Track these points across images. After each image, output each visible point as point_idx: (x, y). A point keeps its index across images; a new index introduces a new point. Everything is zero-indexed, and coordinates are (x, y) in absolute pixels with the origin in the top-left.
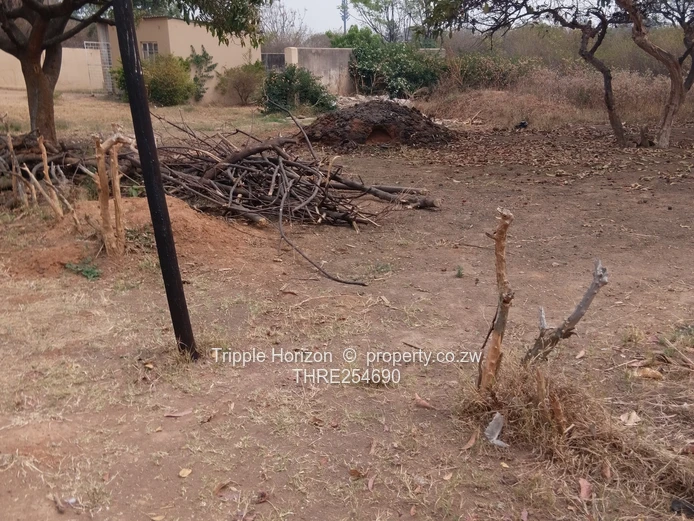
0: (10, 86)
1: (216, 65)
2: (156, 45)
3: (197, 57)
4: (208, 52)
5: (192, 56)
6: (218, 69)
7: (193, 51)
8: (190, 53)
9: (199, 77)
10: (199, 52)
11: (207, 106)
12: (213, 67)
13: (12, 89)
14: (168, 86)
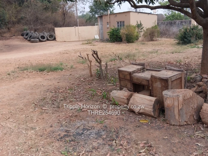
0: (68, 41)
1: (143, 27)
2: (124, 22)
3: (138, 24)
4: (141, 23)
5: (137, 24)
6: (144, 29)
7: (137, 23)
8: (136, 23)
9: (138, 32)
10: (139, 23)
11: (140, 41)
12: (142, 28)
13: (69, 42)
14: (131, 36)
